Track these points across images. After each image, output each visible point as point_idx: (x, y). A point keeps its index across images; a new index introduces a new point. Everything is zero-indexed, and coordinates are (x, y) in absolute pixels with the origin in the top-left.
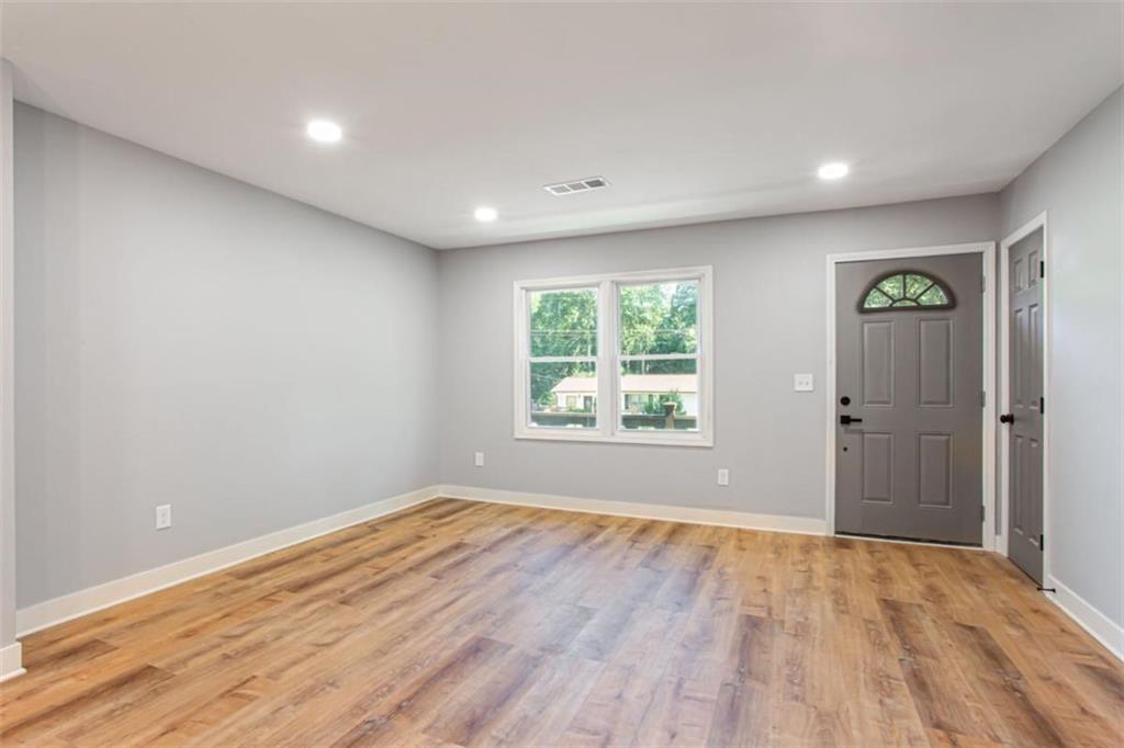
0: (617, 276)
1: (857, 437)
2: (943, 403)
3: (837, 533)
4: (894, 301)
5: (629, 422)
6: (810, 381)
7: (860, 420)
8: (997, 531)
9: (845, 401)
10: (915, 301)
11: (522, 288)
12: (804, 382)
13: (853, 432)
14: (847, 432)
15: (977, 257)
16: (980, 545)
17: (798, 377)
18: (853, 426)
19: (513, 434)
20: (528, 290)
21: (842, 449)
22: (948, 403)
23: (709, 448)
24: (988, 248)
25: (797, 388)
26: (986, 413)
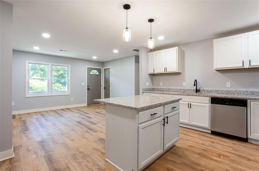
0: (53, 64)
9: (88, 86)
10: (95, 73)
12: (83, 84)
15: (101, 69)
18: (89, 90)
19: (25, 96)
20: (29, 63)
21: (88, 93)
22: (98, 86)
23: (70, 95)
24: (102, 68)
25: (82, 85)
26: (102, 87)
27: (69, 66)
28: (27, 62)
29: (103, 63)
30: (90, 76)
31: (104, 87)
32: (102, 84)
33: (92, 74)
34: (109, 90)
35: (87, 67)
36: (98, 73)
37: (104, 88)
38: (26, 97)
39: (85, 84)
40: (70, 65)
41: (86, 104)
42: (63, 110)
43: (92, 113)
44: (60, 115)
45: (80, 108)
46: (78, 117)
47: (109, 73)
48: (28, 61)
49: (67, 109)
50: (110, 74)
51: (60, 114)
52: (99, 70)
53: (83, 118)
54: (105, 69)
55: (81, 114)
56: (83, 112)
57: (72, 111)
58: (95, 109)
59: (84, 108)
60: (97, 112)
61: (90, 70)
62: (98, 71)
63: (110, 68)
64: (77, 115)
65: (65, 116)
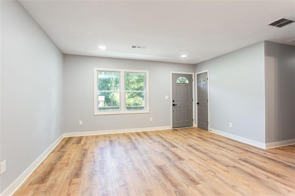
1: (176, 108)
2: (187, 101)
3: (173, 128)
4: (181, 82)
5: (128, 108)
6: (168, 97)
7: (176, 105)
8: (195, 123)
9: (173, 101)
10: (184, 82)
11: (96, 70)
12: (167, 97)
13: (175, 107)
14: (174, 107)
16: (193, 126)
17: (166, 96)
18: (175, 106)
21: (173, 111)
23: (148, 113)
24: (193, 74)
25: (166, 99)
26: (194, 102)
27: (146, 73)
28: (95, 69)
29: (194, 66)
30: (176, 85)
31: (197, 102)
32: (194, 98)
33: (179, 82)
34: (206, 107)
35: (172, 72)
36: (187, 82)
37: (198, 104)
38: (95, 114)
39: (169, 97)
40: (148, 71)
41: (170, 127)
42: (138, 134)
43: (183, 146)
44: (134, 144)
45: (162, 134)
46: (161, 153)
47: (205, 81)
48: (97, 68)
49: (145, 133)
50: (207, 82)
51: (134, 142)
52: (189, 77)
53: (168, 158)
54: (198, 75)
55: (164, 146)
56: (167, 142)
57: (151, 139)
58: (185, 137)
59: (168, 132)
60: (190, 146)
61: (175, 76)
62: (187, 79)
63: (207, 72)
64: (159, 148)
65: (140, 147)
